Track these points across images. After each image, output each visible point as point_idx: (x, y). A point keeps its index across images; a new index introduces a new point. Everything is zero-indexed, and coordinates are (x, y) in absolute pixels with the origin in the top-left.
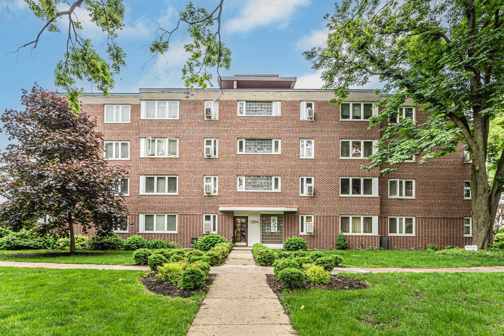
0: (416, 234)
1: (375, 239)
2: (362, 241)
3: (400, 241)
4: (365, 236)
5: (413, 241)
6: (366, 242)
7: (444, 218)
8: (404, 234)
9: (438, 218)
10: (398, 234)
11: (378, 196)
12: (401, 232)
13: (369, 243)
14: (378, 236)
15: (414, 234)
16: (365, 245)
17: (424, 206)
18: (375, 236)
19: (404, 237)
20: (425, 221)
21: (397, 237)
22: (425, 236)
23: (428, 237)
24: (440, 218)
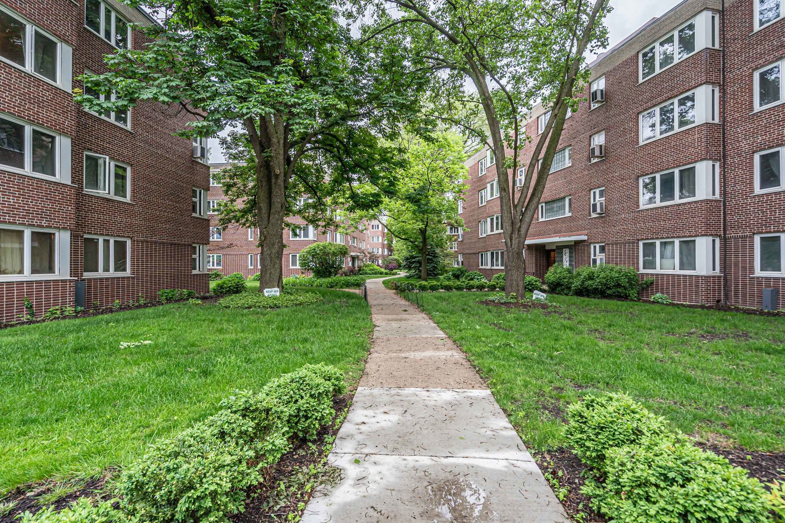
0: (133, 273)
1: (64, 288)
2: (30, 294)
3: (107, 287)
4: (37, 282)
5: (128, 286)
6: (39, 297)
7: (171, 244)
8: (112, 273)
9: (164, 243)
10: (101, 273)
11: (70, 183)
12: (106, 269)
13: (48, 299)
14: (70, 281)
15: (128, 273)
16: (39, 305)
17: (145, 219)
18: (62, 281)
19: (114, 278)
20: (147, 247)
21: (101, 279)
22: (147, 276)
23: (151, 277)
24: (167, 243)
